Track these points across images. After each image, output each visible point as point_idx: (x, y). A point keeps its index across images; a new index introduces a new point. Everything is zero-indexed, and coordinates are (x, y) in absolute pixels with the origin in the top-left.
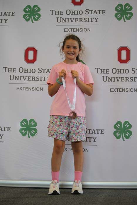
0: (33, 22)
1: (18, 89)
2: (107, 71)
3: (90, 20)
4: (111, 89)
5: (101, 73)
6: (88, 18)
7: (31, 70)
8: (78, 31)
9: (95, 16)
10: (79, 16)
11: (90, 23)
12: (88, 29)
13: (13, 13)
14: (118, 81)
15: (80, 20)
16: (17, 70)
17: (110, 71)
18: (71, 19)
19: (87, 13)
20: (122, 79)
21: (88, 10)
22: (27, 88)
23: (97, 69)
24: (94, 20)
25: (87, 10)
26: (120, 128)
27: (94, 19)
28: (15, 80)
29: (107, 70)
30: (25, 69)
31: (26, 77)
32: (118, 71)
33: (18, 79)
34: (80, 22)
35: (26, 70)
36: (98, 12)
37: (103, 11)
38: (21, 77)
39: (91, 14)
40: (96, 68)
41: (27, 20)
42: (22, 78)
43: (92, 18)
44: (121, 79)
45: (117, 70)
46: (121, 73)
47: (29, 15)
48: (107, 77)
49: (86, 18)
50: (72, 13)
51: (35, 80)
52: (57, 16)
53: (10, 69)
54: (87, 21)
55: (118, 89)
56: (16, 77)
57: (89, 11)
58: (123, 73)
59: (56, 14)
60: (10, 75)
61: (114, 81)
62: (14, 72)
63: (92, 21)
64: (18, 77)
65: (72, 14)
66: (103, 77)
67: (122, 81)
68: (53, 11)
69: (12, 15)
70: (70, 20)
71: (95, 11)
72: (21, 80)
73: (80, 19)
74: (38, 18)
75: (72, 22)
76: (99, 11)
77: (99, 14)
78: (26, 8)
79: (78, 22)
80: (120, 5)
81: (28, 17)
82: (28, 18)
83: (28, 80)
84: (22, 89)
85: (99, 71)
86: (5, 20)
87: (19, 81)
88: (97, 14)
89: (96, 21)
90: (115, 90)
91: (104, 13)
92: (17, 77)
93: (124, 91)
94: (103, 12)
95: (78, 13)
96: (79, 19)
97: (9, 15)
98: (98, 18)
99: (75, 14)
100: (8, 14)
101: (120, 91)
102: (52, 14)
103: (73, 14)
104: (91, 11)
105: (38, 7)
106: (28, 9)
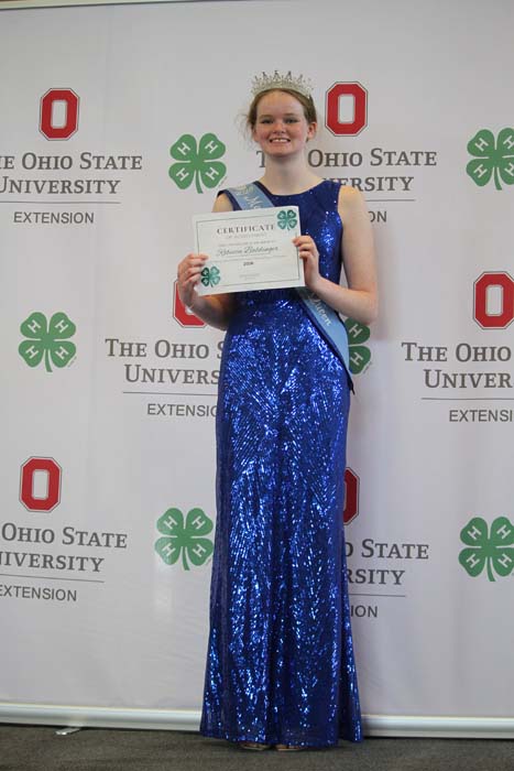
0: (200, 191)
1: (151, 411)
2: (439, 354)
3: (386, 184)
4: (453, 413)
5: (421, 359)
6: (380, 179)
7: (195, 349)
9: (403, 171)
11: (386, 194)
12: (379, 213)
13: (137, 160)
14: (475, 386)
16: (150, 350)
17: (451, 354)
19: (377, 161)
20: (488, 380)
22: (180, 408)
23: (406, 346)
24: (399, 185)
25: (377, 153)
26: (481, 539)
27: (400, 180)
28: (144, 381)
29: (439, 349)
30: (175, 346)
32: (477, 354)
33: (152, 380)
35: (179, 348)
36: (412, 159)
37: (428, 154)
38: (162, 371)
39: (390, 163)
40: (403, 344)
41: (183, 185)
43: (391, 179)
44: (484, 378)
45: (473, 351)
46: (484, 359)
47: (189, 169)
48: (438, 371)
49: (373, 179)
50: (328, 160)
51: (206, 382)
53: (126, 346)
54: (377, 187)
55: (474, 411)
56: (145, 371)
57: (381, 155)
58: (493, 359)
60: (128, 366)
61: (463, 386)
62: (138, 355)
63: (391, 189)
64: (154, 370)
65: (328, 165)
66: (427, 372)
67: (487, 386)
69: (134, 167)
71: (403, 153)
73: (353, 180)
74: (218, 178)
77: (417, 163)
78: (179, 144)
80: (485, 134)
81: (184, 173)
82: (184, 176)
83: (186, 381)
84: (167, 410)
85: (415, 353)
86: (110, 182)
87: (155, 386)
88: (407, 164)
89: (406, 189)
90: (464, 416)
91: (431, 162)
92: (151, 372)
93: (496, 419)
94: (428, 159)
95: (348, 163)
97: (124, 167)
98: (410, 178)
99: (336, 165)
100: (119, 163)
101: (482, 418)
103: (332, 163)
104: (390, 154)
105: (217, 142)
106: (186, 147)
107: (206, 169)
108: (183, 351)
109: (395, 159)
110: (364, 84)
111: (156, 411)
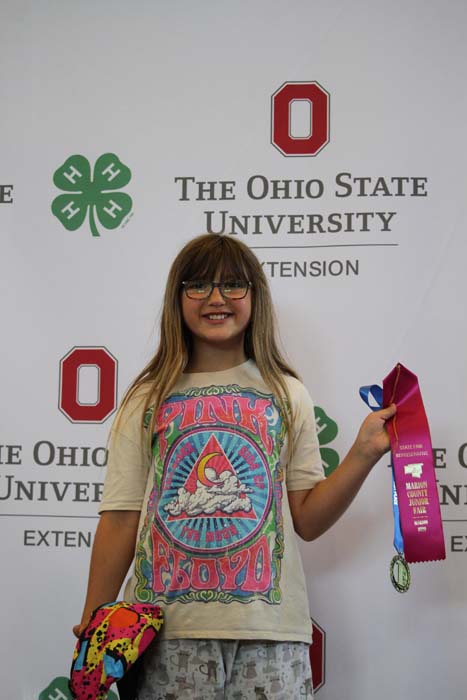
0: (95, 233)
1: (29, 541)
3: (357, 223)
4: (456, 540)
6: (349, 216)
7: (90, 453)
8: (304, 274)
9: (381, 204)
10: (305, 207)
11: (358, 236)
12: (348, 263)
15: (312, 224)
16: (27, 455)
17: (451, 458)
18: (269, 218)
19: (343, 190)
21: (349, 175)
22: (69, 536)
24: (375, 223)
25: (344, 179)
27: (377, 217)
28: (18, 498)
30: (62, 449)
31: (67, 484)
33: (30, 497)
34: (311, 231)
35: (68, 452)
36: (393, 187)
37: (415, 180)
38: (43, 485)
39: (362, 193)
41: (72, 224)
42: (49, 489)
47: (80, 202)
49: (340, 216)
50: (276, 189)
52: (208, 205)
54: (345, 226)
56: (20, 485)
57: (350, 182)
59: (201, 198)
62: (10, 462)
63: (365, 228)
64: (32, 483)
65: (275, 196)
68: (189, 182)
70: (264, 222)
71: (381, 180)
72: (43, 498)
73: (311, 217)
74: (120, 216)
75: (275, 231)
76: (396, 181)
77: (400, 193)
78: (65, 168)
79: (302, 232)
81: (73, 208)
82: (73, 213)
83: (77, 499)
84: (51, 538)
87: (34, 507)
88: (387, 193)
89: (386, 228)
91: (420, 191)
92: (28, 487)
94: (416, 186)
95: (304, 193)
96: (307, 219)
98: (392, 214)
99: (287, 196)
102: (184, 198)
103: (281, 194)
104: (362, 180)
105: (119, 165)
106: (75, 172)
107: (103, 202)
108: (73, 456)
109: (369, 188)
110: (325, 85)
111: (36, 541)
